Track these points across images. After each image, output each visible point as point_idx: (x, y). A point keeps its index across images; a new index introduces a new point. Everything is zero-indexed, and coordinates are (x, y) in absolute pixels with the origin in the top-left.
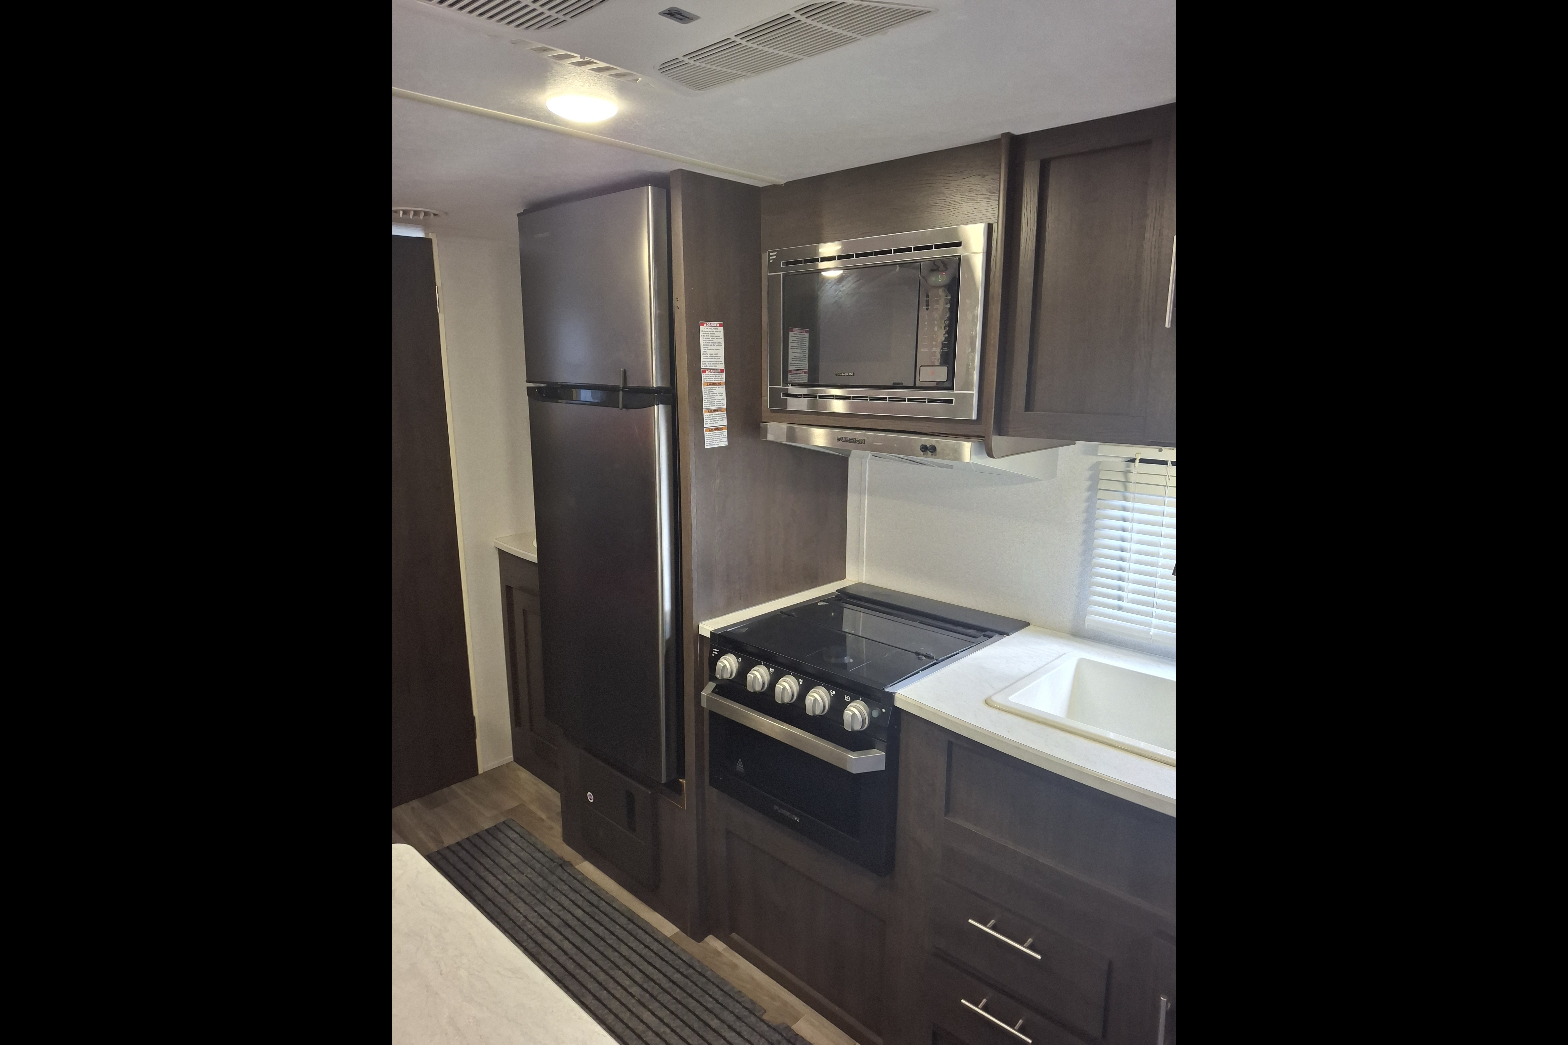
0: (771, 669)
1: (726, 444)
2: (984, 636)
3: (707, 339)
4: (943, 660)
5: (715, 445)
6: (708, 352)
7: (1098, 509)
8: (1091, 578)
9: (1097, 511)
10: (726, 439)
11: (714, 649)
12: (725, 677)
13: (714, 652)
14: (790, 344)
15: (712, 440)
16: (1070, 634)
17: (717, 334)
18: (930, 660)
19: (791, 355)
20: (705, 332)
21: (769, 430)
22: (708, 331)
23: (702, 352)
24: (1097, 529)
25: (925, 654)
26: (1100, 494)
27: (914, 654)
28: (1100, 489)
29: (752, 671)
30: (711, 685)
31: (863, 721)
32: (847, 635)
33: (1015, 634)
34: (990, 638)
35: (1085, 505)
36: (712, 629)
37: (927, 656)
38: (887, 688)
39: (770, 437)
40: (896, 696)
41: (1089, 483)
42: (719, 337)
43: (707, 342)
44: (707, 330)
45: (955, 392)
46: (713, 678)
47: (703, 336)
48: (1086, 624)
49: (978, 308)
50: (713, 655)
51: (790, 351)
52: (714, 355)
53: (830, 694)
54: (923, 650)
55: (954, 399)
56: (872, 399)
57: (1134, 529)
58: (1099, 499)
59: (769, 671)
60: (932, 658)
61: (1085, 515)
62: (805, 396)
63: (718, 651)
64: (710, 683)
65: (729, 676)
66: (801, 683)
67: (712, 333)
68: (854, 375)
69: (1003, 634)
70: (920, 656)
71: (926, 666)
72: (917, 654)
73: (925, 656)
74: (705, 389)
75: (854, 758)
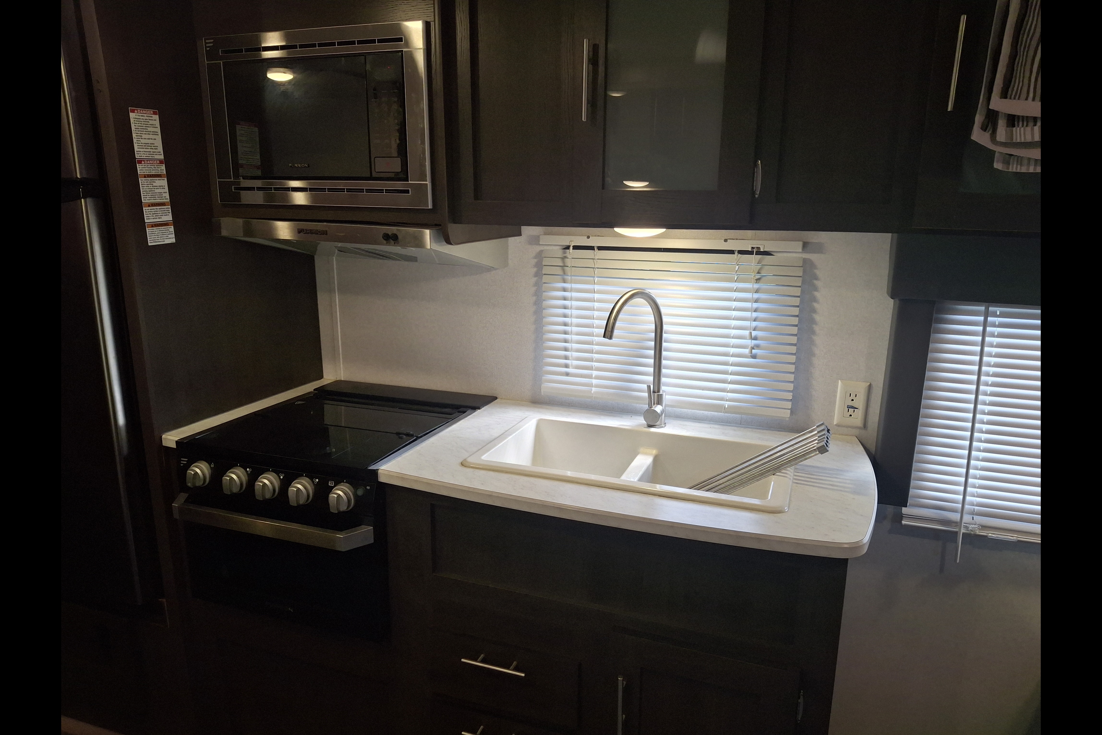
0: (248, 469)
1: (173, 240)
2: (459, 412)
3: (140, 127)
4: (421, 437)
5: (160, 242)
6: (143, 141)
7: (544, 292)
8: (543, 351)
9: (543, 293)
10: (173, 236)
11: (182, 459)
12: (197, 485)
13: (182, 462)
14: (239, 138)
15: (156, 237)
16: (530, 402)
17: (151, 122)
18: (410, 438)
19: (240, 149)
20: (136, 120)
21: (223, 225)
22: (140, 119)
23: (135, 140)
24: (544, 309)
25: (405, 433)
26: (545, 278)
27: (395, 435)
28: (544, 274)
29: (228, 474)
30: (183, 497)
31: (349, 501)
32: (329, 427)
33: (485, 407)
34: (464, 413)
35: (534, 289)
36: (177, 439)
37: (408, 435)
38: (370, 466)
39: (224, 233)
40: (379, 471)
41: (535, 269)
42: (154, 126)
43: (140, 130)
44: (139, 117)
45: (410, 182)
46: (184, 488)
47: (135, 123)
48: (542, 391)
49: (423, 102)
50: (182, 465)
51: (239, 145)
52: (150, 145)
53: (313, 482)
54: (403, 430)
55: (410, 189)
56: (330, 190)
57: (573, 307)
58: (544, 283)
59: (247, 471)
60: (412, 436)
61: (534, 298)
62: (259, 189)
63: (186, 460)
64: (182, 494)
65: (202, 483)
66: (282, 477)
67: (145, 120)
68: (309, 166)
69: (475, 408)
70: (400, 436)
71: (407, 443)
72: (398, 434)
73: (405, 434)
74: (141, 180)
75: (342, 536)
